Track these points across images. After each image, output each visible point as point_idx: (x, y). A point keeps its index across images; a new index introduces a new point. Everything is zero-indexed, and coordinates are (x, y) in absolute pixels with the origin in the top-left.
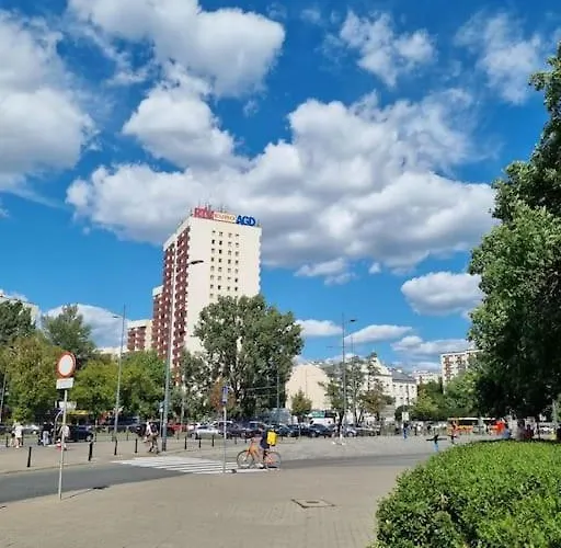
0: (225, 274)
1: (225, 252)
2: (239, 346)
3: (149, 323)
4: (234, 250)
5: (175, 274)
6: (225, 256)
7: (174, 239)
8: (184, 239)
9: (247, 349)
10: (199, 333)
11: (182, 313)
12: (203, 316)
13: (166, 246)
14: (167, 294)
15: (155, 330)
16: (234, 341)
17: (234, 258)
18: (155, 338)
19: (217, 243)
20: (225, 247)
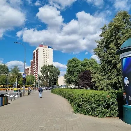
0: (46, 58)
1: (46, 54)
2: (48, 74)
3: (30, 67)
4: (47, 53)
5: (35, 58)
6: (46, 55)
7: (35, 51)
8: (37, 51)
9: (50, 74)
10: (41, 72)
11: (37, 66)
12: (41, 68)
13: (33, 52)
14: (34, 62)
15: (31, 69)
16: (48, 73)
17: (47, 55)
18: (31, 70)
19: (44, 52)
20: (46, 53)
